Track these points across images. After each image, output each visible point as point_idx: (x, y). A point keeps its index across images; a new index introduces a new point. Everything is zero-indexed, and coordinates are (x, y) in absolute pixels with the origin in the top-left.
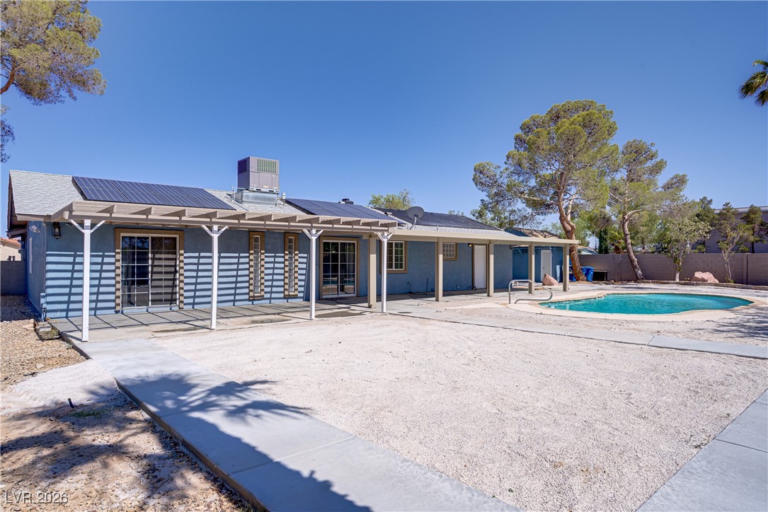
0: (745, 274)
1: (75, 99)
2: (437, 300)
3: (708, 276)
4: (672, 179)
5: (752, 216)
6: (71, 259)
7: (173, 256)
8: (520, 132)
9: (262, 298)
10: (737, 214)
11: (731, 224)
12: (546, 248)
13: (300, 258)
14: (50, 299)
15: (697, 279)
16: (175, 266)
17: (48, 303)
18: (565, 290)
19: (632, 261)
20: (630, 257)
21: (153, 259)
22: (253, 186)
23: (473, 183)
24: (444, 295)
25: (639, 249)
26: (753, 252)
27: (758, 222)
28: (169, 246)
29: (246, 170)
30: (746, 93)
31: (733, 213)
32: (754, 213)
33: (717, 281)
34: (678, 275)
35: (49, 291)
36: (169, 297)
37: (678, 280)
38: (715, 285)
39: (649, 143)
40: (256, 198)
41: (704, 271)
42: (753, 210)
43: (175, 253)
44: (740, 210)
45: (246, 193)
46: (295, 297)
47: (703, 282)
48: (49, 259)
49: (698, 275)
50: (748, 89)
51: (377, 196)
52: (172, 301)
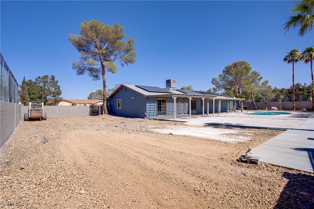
0: (285, 107)
1: (128, 65)
2: (218, 114)
3: (275, 108)
4: (264, 81)
5: (283, 91)
6: (150, 105)
7: (165, 104)
8: (225, 69)
9: (180, 114)
10: (278, 90)
11: (277, 93)
12: (232, 101)
13: (187, 104)
14: (147, 113)
15: (272, 109)
16: (165, 106)
17: (147, 114)
18: (242, 112)
19: (254, 104)
20: (253, 103)
21: (162, 104)
22: (172, 87)
23: (212, 83)
24: (215, 113)
25: (250, 101)
26: (283, 101)
27: (284, 93)
28: (164, 101)
29: (169, 82)
30: (285, 60)
31: (277, 90)
32: (283, 90)
33: (277, 109)
34: (267, 108)
35: (147, 112)
36: (165, 113)
37: (267, 109)
38: (277, 110)
39: (258, 72)
40: (172, 89)
41: (274, 107)
42: (283, 89)
43: (165, 103)
44: (279, 89)
45: (170, 88)
46: (186, 113)
47: (274, 109)
48: (147, 105)
49: (272, 108)
50: (285, 59)
51: (183, 87)
52: (165, 114)
